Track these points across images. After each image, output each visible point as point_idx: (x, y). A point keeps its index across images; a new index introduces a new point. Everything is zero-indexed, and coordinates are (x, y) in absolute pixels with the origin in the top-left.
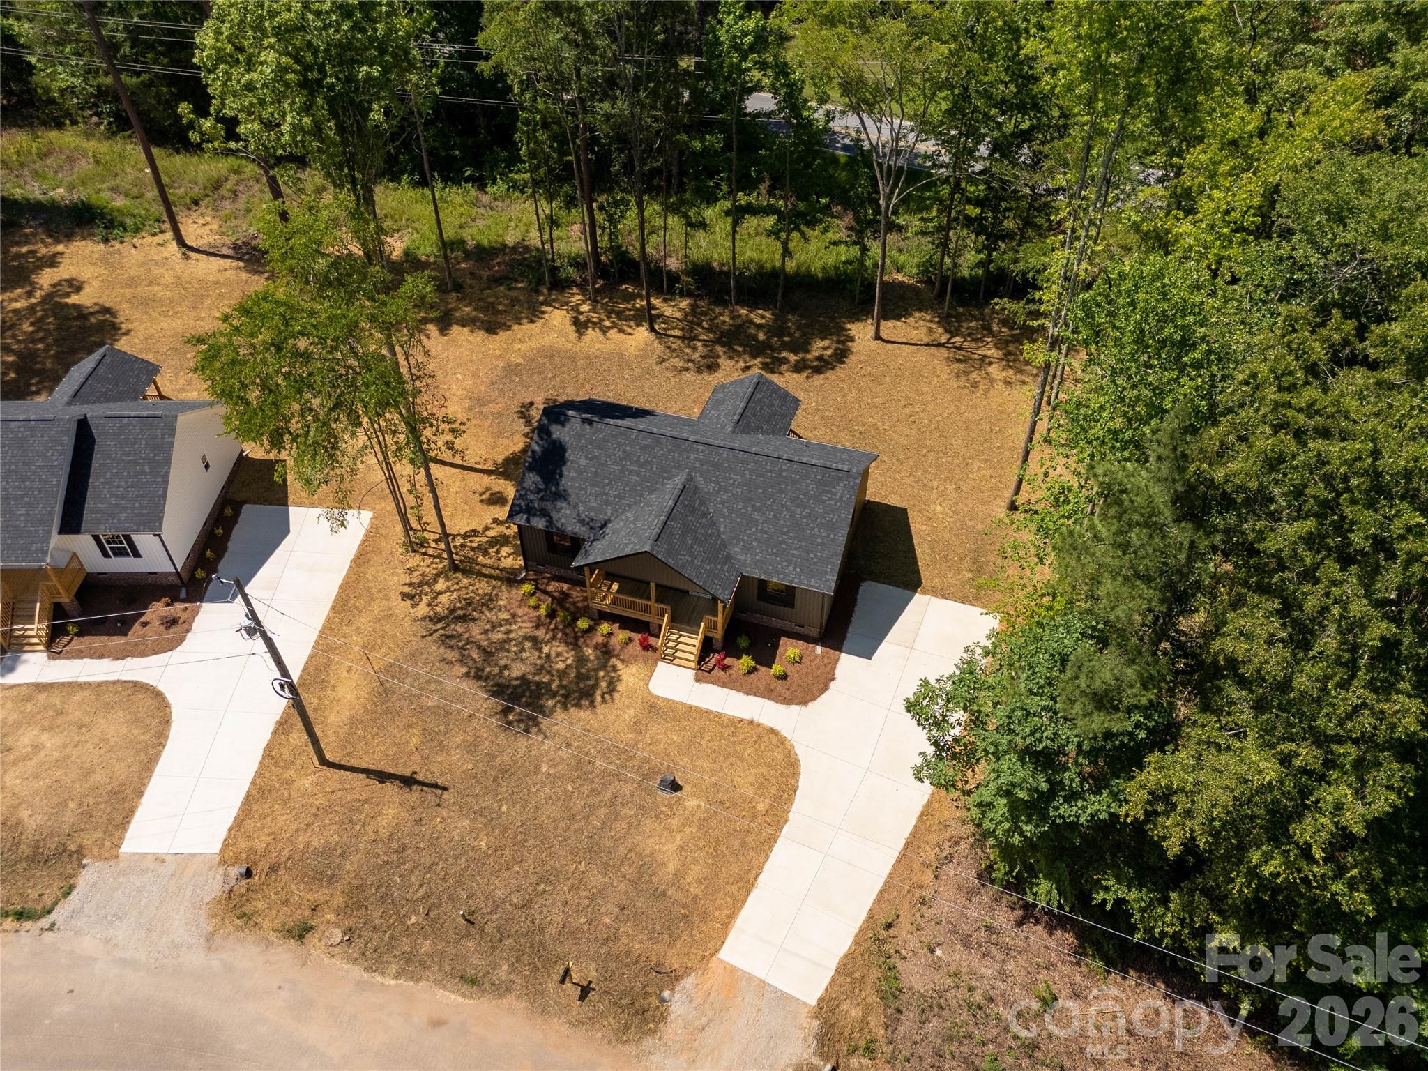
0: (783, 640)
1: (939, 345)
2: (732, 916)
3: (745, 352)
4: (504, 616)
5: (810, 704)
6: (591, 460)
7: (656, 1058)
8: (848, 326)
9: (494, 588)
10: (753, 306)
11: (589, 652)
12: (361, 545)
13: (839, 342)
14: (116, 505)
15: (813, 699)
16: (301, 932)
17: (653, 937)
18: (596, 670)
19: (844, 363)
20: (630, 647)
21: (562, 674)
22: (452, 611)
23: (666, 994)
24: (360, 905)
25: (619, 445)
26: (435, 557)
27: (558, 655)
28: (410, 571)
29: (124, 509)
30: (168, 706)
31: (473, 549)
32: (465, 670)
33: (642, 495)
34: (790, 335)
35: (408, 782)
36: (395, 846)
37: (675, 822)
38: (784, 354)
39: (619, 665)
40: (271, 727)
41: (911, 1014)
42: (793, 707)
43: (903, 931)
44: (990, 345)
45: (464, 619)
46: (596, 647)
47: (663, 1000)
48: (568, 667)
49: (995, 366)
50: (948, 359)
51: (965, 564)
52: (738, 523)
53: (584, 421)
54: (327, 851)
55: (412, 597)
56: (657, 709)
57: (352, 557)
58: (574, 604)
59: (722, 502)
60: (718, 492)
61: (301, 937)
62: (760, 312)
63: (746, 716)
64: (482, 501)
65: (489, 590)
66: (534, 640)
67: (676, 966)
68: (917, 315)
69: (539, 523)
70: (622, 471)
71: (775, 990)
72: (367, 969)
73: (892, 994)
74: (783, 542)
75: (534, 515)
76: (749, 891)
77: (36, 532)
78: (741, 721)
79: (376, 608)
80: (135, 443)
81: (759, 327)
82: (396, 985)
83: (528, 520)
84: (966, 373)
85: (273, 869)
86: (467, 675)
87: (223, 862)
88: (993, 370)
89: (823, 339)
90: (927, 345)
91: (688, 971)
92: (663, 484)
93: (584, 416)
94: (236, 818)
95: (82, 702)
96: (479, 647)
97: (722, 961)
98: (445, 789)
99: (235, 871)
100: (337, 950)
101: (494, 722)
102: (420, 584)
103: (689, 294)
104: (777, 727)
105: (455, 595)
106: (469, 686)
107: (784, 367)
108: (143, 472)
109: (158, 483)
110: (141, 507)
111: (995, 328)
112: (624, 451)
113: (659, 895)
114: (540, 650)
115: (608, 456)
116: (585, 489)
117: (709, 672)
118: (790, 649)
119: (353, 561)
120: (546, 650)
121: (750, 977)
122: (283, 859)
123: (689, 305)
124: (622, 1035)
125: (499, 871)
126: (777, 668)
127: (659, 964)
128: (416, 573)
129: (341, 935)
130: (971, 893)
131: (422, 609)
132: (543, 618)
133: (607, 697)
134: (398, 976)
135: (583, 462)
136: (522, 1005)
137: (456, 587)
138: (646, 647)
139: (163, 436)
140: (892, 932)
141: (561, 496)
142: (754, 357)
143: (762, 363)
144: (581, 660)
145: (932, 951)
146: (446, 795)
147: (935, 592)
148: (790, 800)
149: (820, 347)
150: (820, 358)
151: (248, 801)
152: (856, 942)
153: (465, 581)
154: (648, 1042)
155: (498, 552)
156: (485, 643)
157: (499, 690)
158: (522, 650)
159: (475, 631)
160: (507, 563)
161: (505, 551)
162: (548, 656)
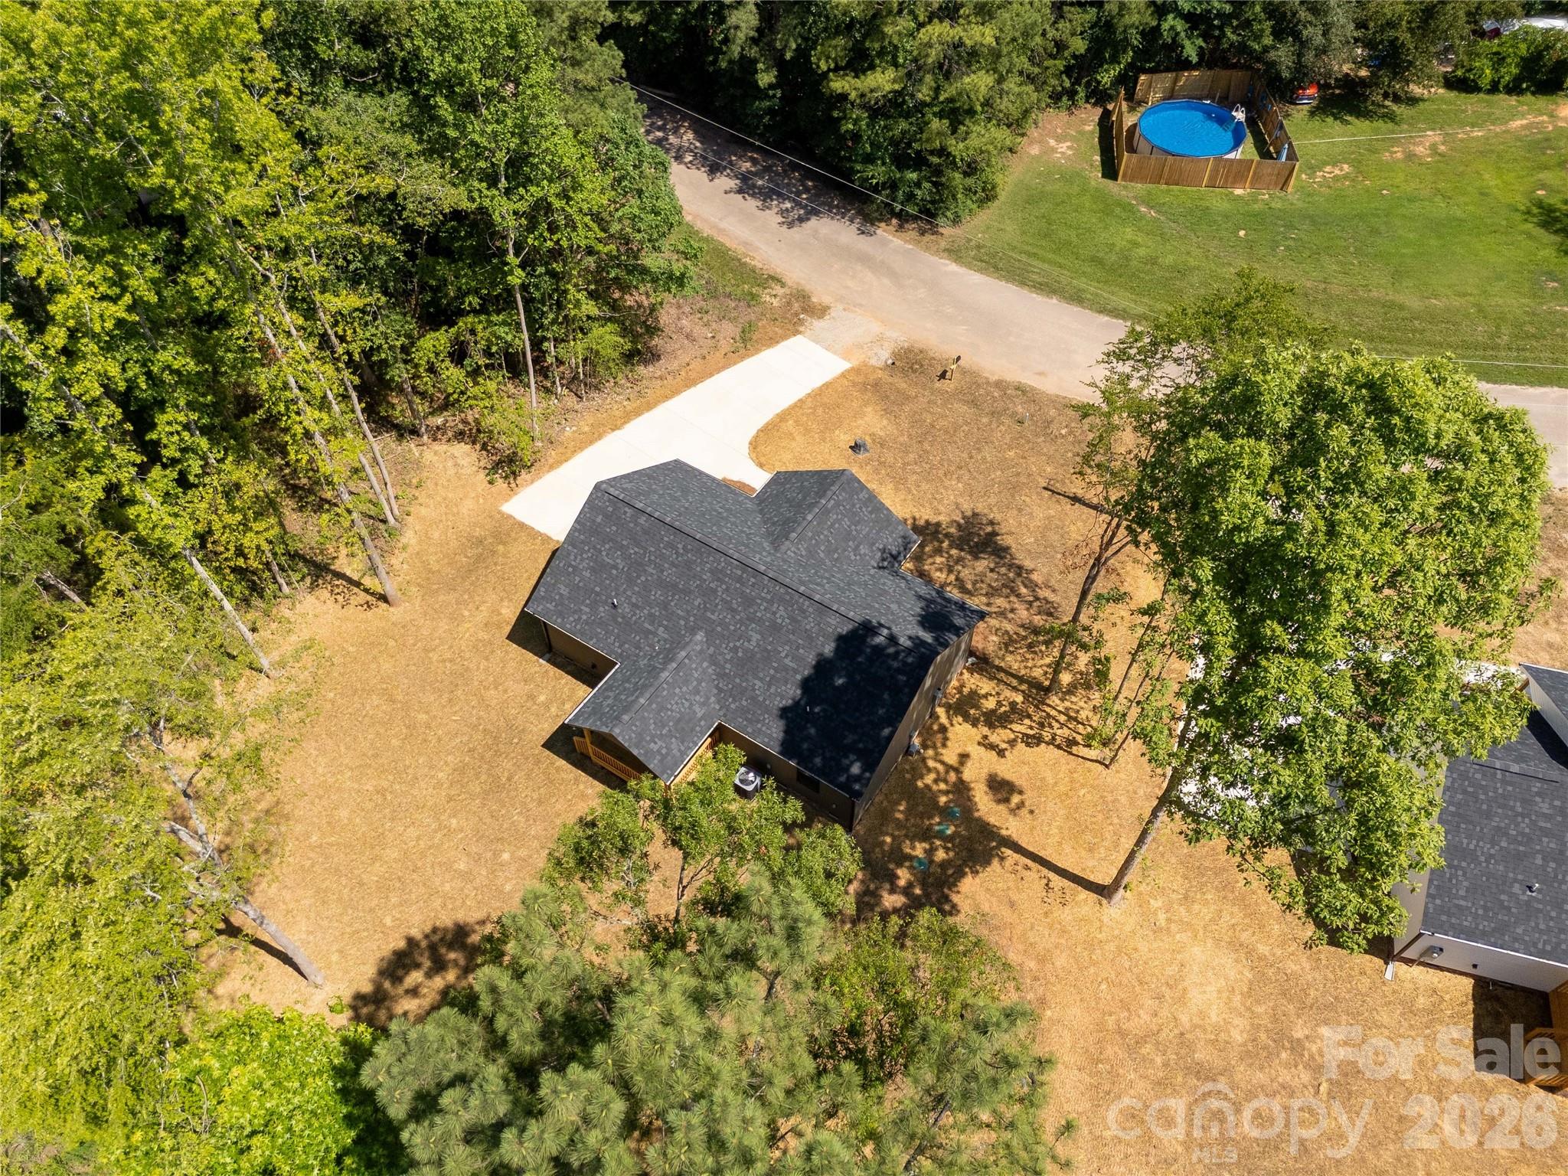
9: (1003, 659)
19: (410, 938)
21: (938, 551)
23: (890, 361)
26: (1075, 719)
27: (940, 570)
31: (1029, 717)
45: (1036, 631)
53: (888, 629)
64: (1021, 793)
65: (1009, 658)
71: (820, 344)
73: (750, 328)
76: (819, 386)
86: (1029, 573)
96: (1018, 596)
97: (850, 361)
98: (1046, 489)
101: (1003, 529)
104: (756, 467)
106: (1028, 564)
114: (957, 579)
116: (894, 592)
120: (952, 577)
121: (835, 353)
137: (1047, 671)
141: (925, 600)
145: (714, 337)
146: (1045, 484)
155: (999, 704)
156: (1013, 598)
157: (1000, 552)
158: (974, 583)
159: (1023, 613)
160: (985, 686)
161: (990, 704)
162: (950, 571)
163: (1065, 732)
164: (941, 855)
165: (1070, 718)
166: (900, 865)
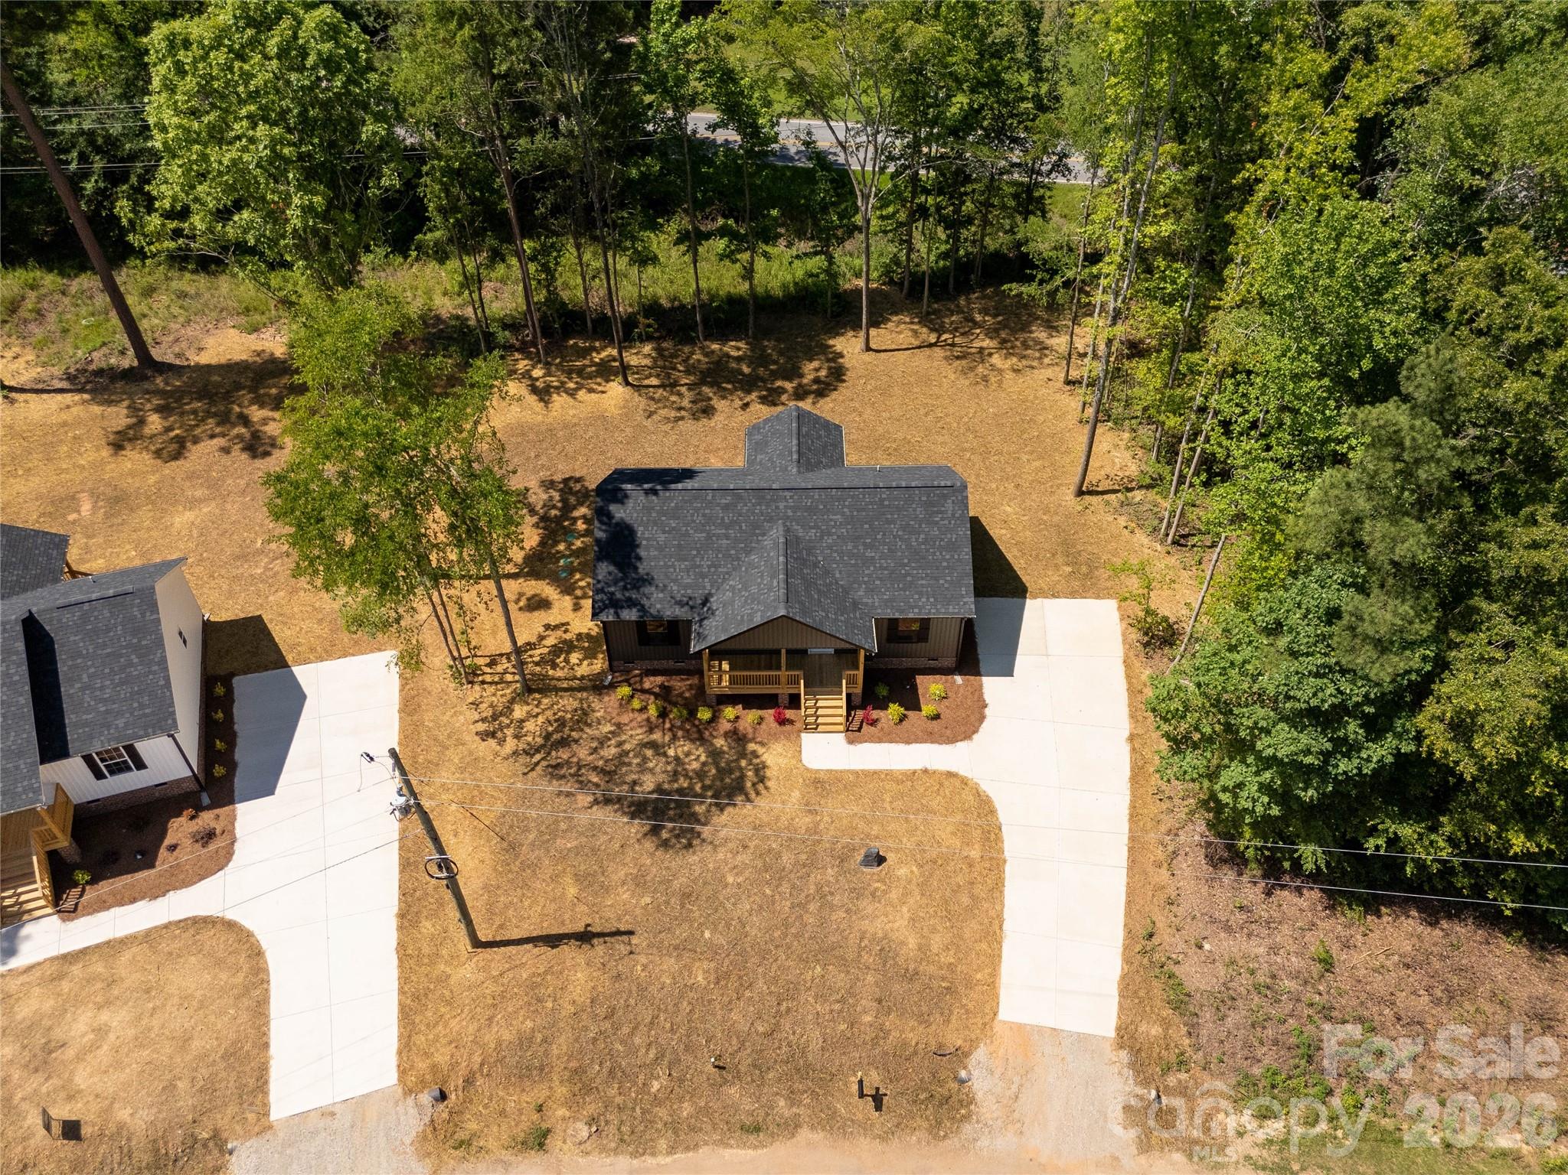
0: (919, 679)
1: (931, 345)
2: (995, 973)
3: (736, 389)
4: (607, 728)
5: (975, 737)
6: (669, 532)
7: (984, 1142)
8: (831, 342)
9: (581, 700)
10: (724, 338)
11: (720, 742)
12: (401, 691)
13: (828, 360)
14: (107, 712)
15: (975, 731)
16: (539, 1140)
17: (924, 1020)
18: (737, 760)
19: (844, 381)
20: (764, 726)
21: (700, 774)
22: (548, 737)
23: (963, 1074)
24: (588, 1089)
25: (697, 510)
26: (497, 683)
27: (688, 754)
28: (475, 704)
29: (119, 714)
30: (250, 934)
31: (537, 664)
32: (590, 799)
33: (738, 559)
34: (775, 362)
35: (585, 937)
36: (602, 1011)
37: (894, 895)
38: (779, 383)
39: (760, 750)
40: (393, 923)
41: (1207, 1015)
42: (959, 744)
43: (1164, 936)
44: (981, 336)
45: (564, 743)
46: (726, 735)
47: (962, 1082)
48: (704, 764)
49: (996, 356)
50: (946, 358)
51: (1060, 560)
52: (853, 566)
53: (647, 492)
54: (524, 1041)
55: (493, 735)
56: (822, 784)
57: (397, 707)
58: (681, 695)
59: (830, 547)
60: (822, 537)
61: (541, 1145)
62: (733, 343)
63: (918, 766)
64: (520, 609)
65: (576, 704)
66: (653, 745)
67: (959, 1043)
68: (895, 318)
69: (630, 615)
70: (709, 537)
71: (1071, 1034)
72: (635, 1155)
73: (1181, 1002)
74: (907, 574)
75: (622, 607)
76: (1000, 943)
77: (17, 768)
78: (914, 772)
79: (454, 756)
80: (108, 630)
81: (739, 359)
82: (675, 1161)
83: (617, 614)
84: (972, 369)
85: (469, 1082)
86: (596, 802)
87: (408, 1092)
88: (996, 360)
89: (811, 360)
90: (919, 347)
91: (974, 1043)
92: (758, 542)
93: (646, 486)
94: (400, 1037)
95: (133, 960)
96: (595, 768)
97: (1005, 1023)
98: (631, 933)
99: (426, 1098)
100: (588, 1146)
101: (649, 845)
102: (495, 717)
103: (649, 338)
104: (953, 769)
105: (541, 719)
106: (600, 814)
107: (784, 397)
108: (131, 664)
109: (155, 673)
110: (142, 706)
111: (978, 318)
112: (704, 515)
113: (912, 976)
114: (665, 755)
115: (687, 525)
116: (673, 566)
117: (859, 730)
118: (931, 687)
119: (400, 711)
120: (671, 752)
121: (1040, 1030)
122: (476, 1067)
123: (653, 349)
124: (937, 1130)
125: (730, 1002)
126: (927, 709)
127: (940, 1046)
128: (483, 706)
129: (586, 1128)
130: (1210, 881)
131: (511, 744)
132: (653, 719)
133: (760, 787)
134: (672, 1150)
135: (662, 538)
136: (818, 1136)
137: (537, 710)
138: (782, 721)
139: (143, 615)
140: (1156, 940)
141: (647, 580)
142: (749, 392)
143: (760, 397)
144: (715, 754)
145: (1200, 947)
146: (635, 940)
147: (1043, 594)
148: (999, 839)
149: (812, 369)
150: (817, 381)
151: (406, 1015)
152: (1127, 960)
153: (545, 701)
154: (967, 1128)
155: (567, 661)
156: (601, 763)
157: (638, 809)
158: (645, 759)
159: (582, 753)
160: (584, 670)
161: (574, 657)
162: (677, 758)
163: (499, 669)
164: (561, 547)
165: (502, 681)
166: (586, 530)
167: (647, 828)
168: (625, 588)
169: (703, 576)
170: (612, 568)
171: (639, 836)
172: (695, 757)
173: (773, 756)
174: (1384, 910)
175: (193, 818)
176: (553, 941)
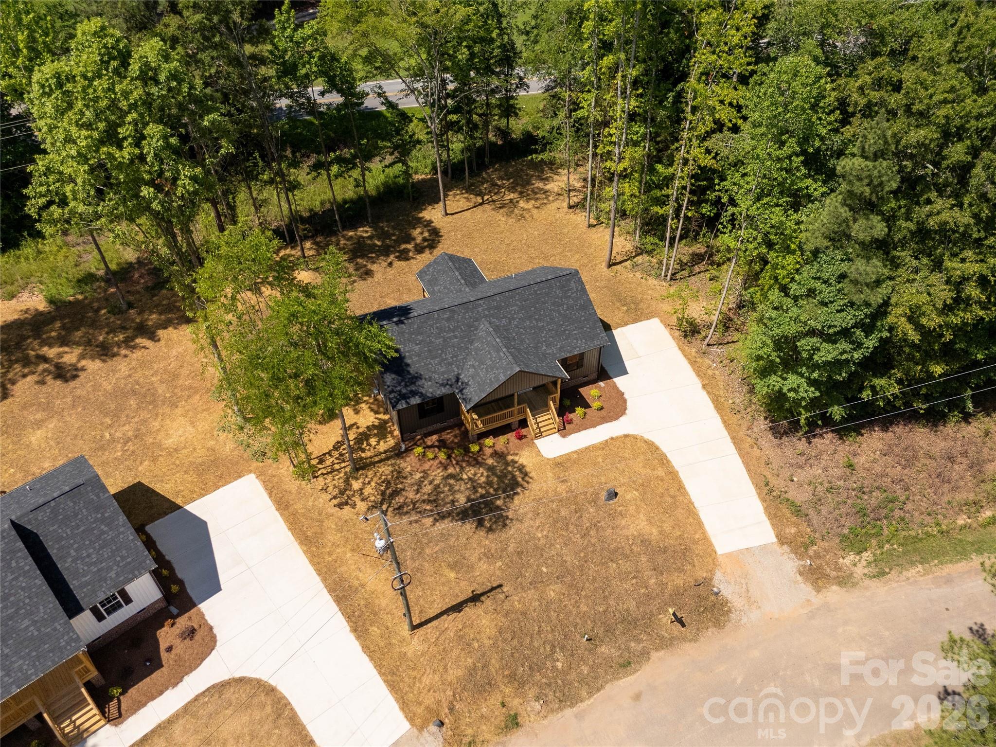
0: (582, 390)
1: (481, 204)
2: (704, 533)
3: (378, 256)
4: (418, 476)
5: (627, 412)
6: (420, 344)
7: (744, 620)
8: (421, 215)
9: (392, 465)
10: (354, 227)
11: (490, 461)
12: (270, 497)
13: (425, 226)
14: (99, 570)
15: (625, 409)
16: (513, 722)
17: (681, 570)
18: (505, 469)
19: (441, 236)
20: (511, 444)
21: (489, 483)
22: (383, 493)
23: (715, 590)
24: (523, 684)
25: (431, 326)
26: (331, 473)
27: (475, 475)
28: (325, 489)
29: (110, 569)
30: (259, 681)
32: (431, 519)
33: (467, 348)
34: (394, 235)
35: (475, 598)
36: (508, 636)
37: (632, 509)
38: (403, 246)
39: (516, 458)
40: (352, 637)
41: (811, 512)
42: (621, 418)
43: (774, 481)
44: (507, 193)
45: (396, 493)
46: (492, 456)
47: (717, 594)
48: (488, 477)
49: (521, 202)
50: (493, 209)
51: (618, 304)
52: (534, 333)
53: (397, 323)
54: (472, 672)
55: (347, 503)
56: (561, 464)
57: (274, 508)
58: (453, 442)
59: (517, 326)
60: (510, 322)
61: (517, 724)
62: (361, 229)
63: (606, 437)
65: (390, 468)
66: (451, 476)
67: (705, 575)
68: (451, 193)
69: (415, 401)
70: (444, 341)
71: (756, 548)
72: (572, 706)
73: (797, 511)
74: (565, 330)
75: (409, 398)
76: (698, 515)
77: (55, 629)
78: (607, 441)
79: (330, 524)
80: (76, 515)
81: (370, 238)
82: (596, 699)
83: (407, 403)
84: (512, 212)
85: (451, 709)
86: (436, 520)
87: (421, 729)
88: (522, 204)
89: (415, 228)
90: (475, 207)
91: (712, 572)
92: (475, 335)
93: (395, 319)
94: (397, 701)
96: (424, 501)
97: (722, 555)
98: (500, 586)
99: (433, 728)
100: (543, 713)
101: (482, 533)
102: (342, 493)
103: (306, 238)
104: (626, 433)
105: (373, 484)
106: (445, 525)
107: (411, 254)
108: (104, 533)
109: (123, 533)
110: (123, 558)
111: (499, 183)
112: (437, 328)
113: (664, 550)
114: (462, 479)
115: (429, 336)
116: (430, 363)
117: (565, 428)
118: (591, 392)
119: (278, 509)
120: (465, 477)
121: (741, 552)
122: (451, 698)
123: (312, 244)
124: (719, 624)
125: (576, 602)
126: (596, 405)
127: (696, 580)
128: (330, 489)
129: (537, 703)
130: (779, 445)
131: (362, 506)
132: (443, 461)
133: (527, 479)
134: (590, 694)
135: (417, 348)
136: (661, 653)
137: (367, 480)
138: (520, 437)
139: (98, 496)
140: (771, 485)
141: (417, 378)
142: (388, 255)
143: (396, 257)
144: (491, 469)
145: (792, 481)
146: (505, 589)
147: (620, 325)
148: (668, 461)
149: (418, 234)
150: (425, 240)
151: (393, 687)
152: (763, 500)
153: (370, 474)
154: (733, 616)
155: (369, 445)
156: (426, 497)
157: (463, 515)
158: (450, 485)
159: (411, 495)
160: (383, 447)
161: (373, 441)
162: (470, 479)
163: (328, 463)
165: (333, 471)
167: (475, 524)
168: (406, 386)
169: (450, 364)
170: (393, 376)
171: (474, 530)
172: (481, 475)
173: (524, 458)
174: (863, 431)
175: (173, 625)
176: (457, 608)
